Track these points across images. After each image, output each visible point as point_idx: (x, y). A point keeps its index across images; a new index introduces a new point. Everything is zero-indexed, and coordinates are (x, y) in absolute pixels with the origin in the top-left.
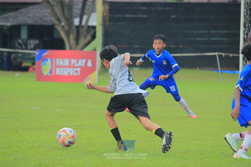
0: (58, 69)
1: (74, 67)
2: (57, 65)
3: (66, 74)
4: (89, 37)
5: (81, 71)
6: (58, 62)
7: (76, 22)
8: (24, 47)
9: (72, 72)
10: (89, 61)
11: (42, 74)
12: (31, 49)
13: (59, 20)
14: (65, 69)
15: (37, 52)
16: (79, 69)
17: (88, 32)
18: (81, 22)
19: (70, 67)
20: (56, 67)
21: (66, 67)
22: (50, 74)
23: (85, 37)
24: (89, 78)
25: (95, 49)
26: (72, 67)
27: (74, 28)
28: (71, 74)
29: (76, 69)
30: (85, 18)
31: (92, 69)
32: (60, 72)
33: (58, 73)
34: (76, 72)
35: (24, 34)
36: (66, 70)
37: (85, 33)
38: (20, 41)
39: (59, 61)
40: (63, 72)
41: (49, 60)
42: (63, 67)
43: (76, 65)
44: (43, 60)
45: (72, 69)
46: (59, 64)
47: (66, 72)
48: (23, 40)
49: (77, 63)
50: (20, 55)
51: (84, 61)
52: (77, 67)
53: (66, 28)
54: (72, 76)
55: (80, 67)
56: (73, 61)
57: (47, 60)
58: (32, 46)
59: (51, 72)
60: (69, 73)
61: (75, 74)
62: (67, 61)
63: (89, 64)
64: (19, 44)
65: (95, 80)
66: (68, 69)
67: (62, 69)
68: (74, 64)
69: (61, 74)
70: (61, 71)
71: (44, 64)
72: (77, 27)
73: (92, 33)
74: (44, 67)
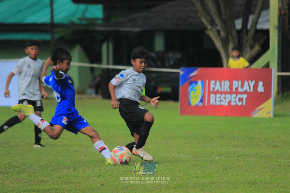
0: (212, 96)
1: (237, 92)
2: (212, 90)
3: (225, 103)
4: (257, 48)
5: (246, 99)
6: (212, 86)
7: (238, 24)
8: (159, 64)
9: (234, 100)
10: (261, 84)
11: (189, 104)
12: (170, 67)
13: (212, 22)
14: (223, 95)
15: (181, 72)
16: (245, 96)
17: (255, 39)
18: (245, 24)
19: (231, 93)
20: (210, 93)
21: (226, 93)
22: (201, 104)
23: (252, 47)
24: (261, 109)
25: (267, 66)
26: (234, 93)
27: (234, 33)
28: (233, 104)
29: (240, 96)
30: (251, 18)
31: (266, 96)
32: (215, 100)
33: (212, 101)
34: (241, 100)
35: (159, 44)
36: (225, 98)
37: (250, 42)
38: (154, 55)
39: (215, 84)
40: (221, 101)
41: (200, 82)
42: (221, 93)
43: (240, 90)
44: (191, 83)
45: (234, 96)
46: (214, 89)
47: (223, 101)
48: (157, 53)
49: (242, 86)
50: (154, 75)
51: (252, 84)
52: (242, 93)
53: (223, 34)
54: (233, 106)
55: (246, 92)
56: (236, 84)
57: (196, 83)
58: (172, 62)
59: (201, 101)
60: (230, 102)
61: (240, 104)
62: (226, 84)
63: (261, 89)
64: (153, 59)
65: (269, 113)
66: (228, 96)
67: (218, 95)
68: (237, 89)
69: (218, 103)
70: (218, 100)
71: (192, 89)
72: (239, 32)
73: (262, 41)
74: (192, 94)
